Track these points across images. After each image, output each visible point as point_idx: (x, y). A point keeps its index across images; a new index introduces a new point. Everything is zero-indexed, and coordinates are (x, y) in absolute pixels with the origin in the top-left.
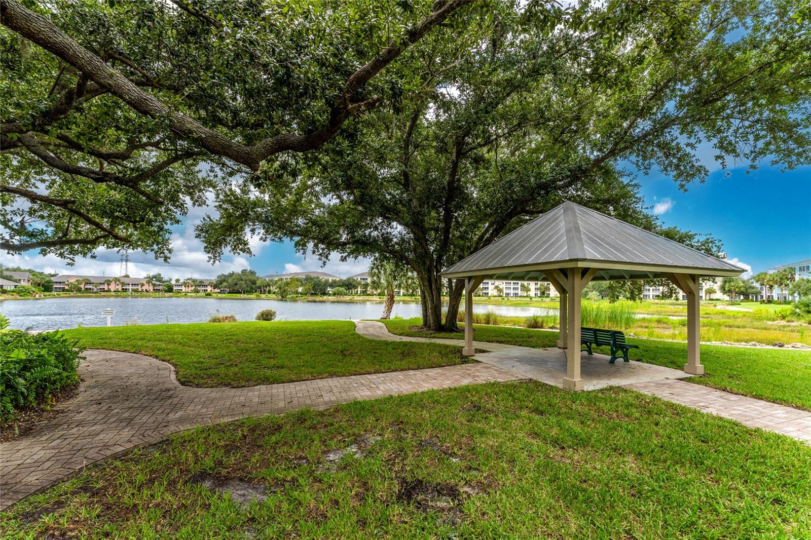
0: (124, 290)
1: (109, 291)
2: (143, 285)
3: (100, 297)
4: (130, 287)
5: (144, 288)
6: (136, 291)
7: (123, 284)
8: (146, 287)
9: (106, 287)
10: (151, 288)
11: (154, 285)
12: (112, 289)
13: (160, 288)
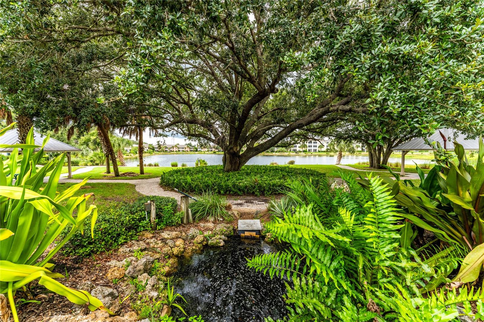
0: (179, 151)
1: (173, 151)
2: (186, 148)
3: (171, 154)
4: (181, 149)
5: (186, 149)
6: (183, 151)
7: (178, 148)
8: (187, 149)
9: (172, 149)
10: (189, 150)
11: (190, 148)
12: (175, 151)
13: (192, 149)
